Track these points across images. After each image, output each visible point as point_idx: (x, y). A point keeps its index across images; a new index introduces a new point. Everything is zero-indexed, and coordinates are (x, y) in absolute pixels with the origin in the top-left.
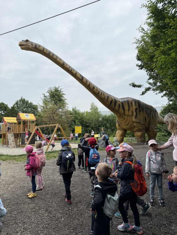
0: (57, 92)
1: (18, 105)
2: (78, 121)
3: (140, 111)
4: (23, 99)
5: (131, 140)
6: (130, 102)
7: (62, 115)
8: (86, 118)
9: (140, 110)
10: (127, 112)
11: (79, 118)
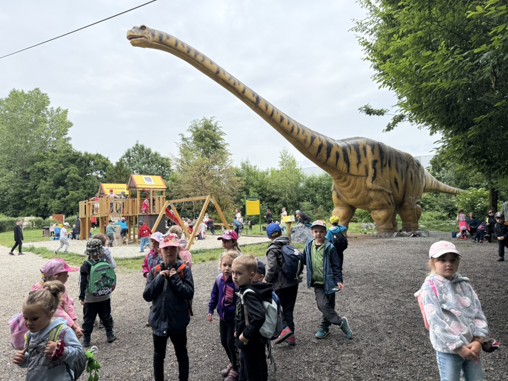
0: (208, 130)
1: (130, 157)
2: (255, 189)
3: (383, 166)
4: (141, 146)
5: (367, 227)
6: (361, 148)
7: (219, 179)
8: (271, 184)
9: (384, 164)
10: (353, 169)
11: (256, 183)
